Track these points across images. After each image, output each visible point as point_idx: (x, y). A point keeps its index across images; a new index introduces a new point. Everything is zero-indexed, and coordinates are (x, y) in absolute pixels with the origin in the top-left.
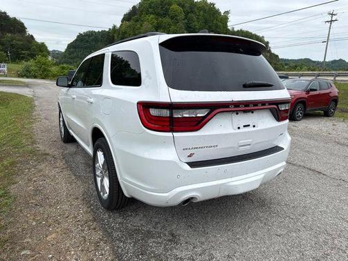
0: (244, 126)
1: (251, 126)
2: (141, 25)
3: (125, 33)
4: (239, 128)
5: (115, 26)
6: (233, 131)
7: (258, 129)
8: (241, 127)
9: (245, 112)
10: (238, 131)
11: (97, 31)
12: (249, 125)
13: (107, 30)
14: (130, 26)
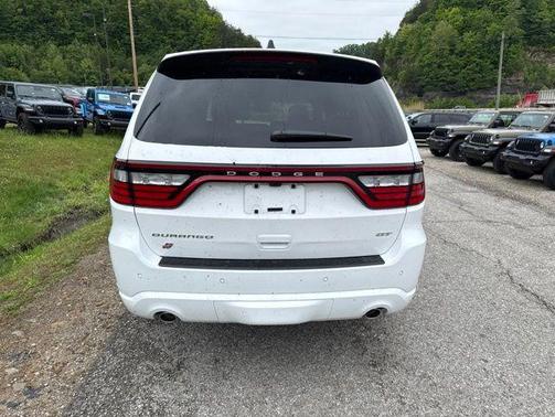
0: (269, 210)
1: (287, 209)
2: (433, 28)
3: (404, 43)
4: (256, 212)
5: (388, 34)
6: (244, 216)
8: (263, 210)
11: (360, 44)
12: (280, 209)
13: (376, 41)
14: (412, 32)
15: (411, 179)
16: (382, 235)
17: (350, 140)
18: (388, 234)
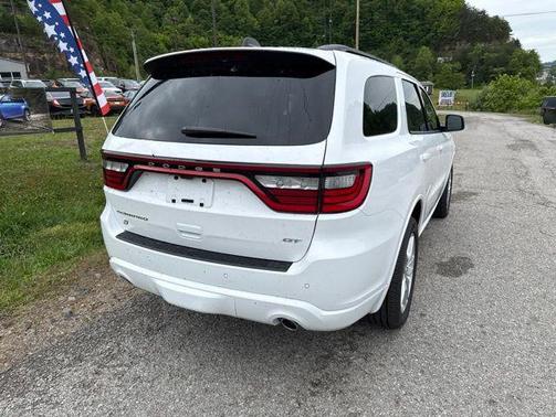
0: (183, 201)
1: (197, 202)
4: (174, 201)
6: (165, 204)
7: (209, 211)
8: (179, 200)
9: (184, 176)
10: (172, 205)
12: (192, 201)
15: (321, 184)
16: (291, 241)
17: (254, 137)
18: (296, 241)
